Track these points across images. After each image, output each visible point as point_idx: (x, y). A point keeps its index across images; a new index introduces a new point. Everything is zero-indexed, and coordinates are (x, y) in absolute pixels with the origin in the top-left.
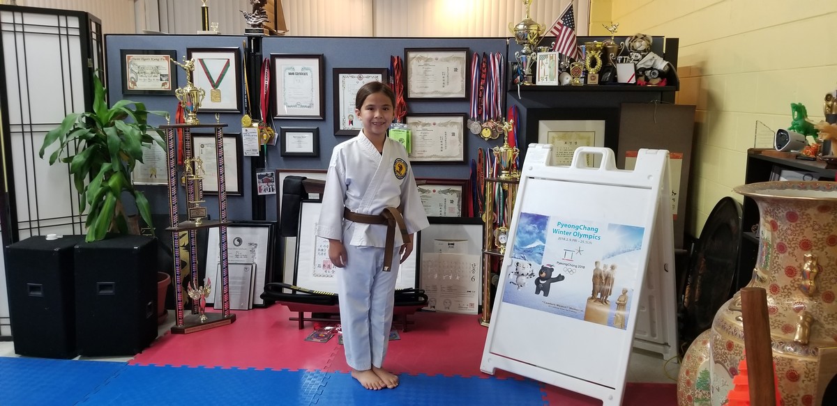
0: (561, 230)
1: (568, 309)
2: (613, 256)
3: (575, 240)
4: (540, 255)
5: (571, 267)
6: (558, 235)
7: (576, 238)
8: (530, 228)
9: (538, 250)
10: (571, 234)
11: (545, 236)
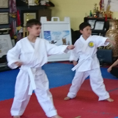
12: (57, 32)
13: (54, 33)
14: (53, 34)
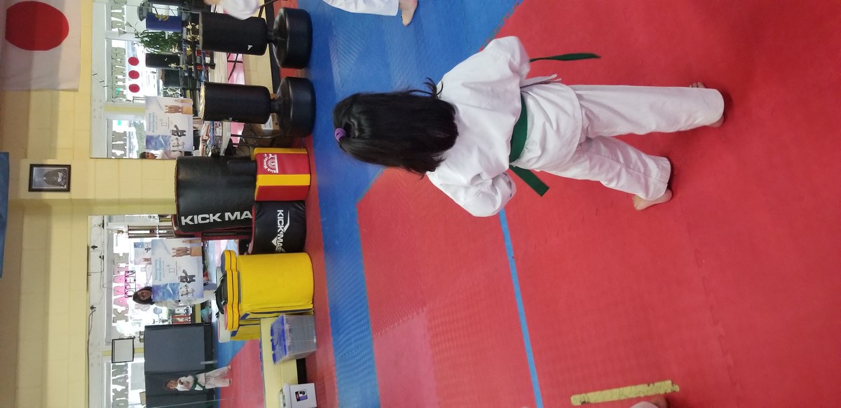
12: (157, 270)
13: (158, 275)
14: (160, 280)
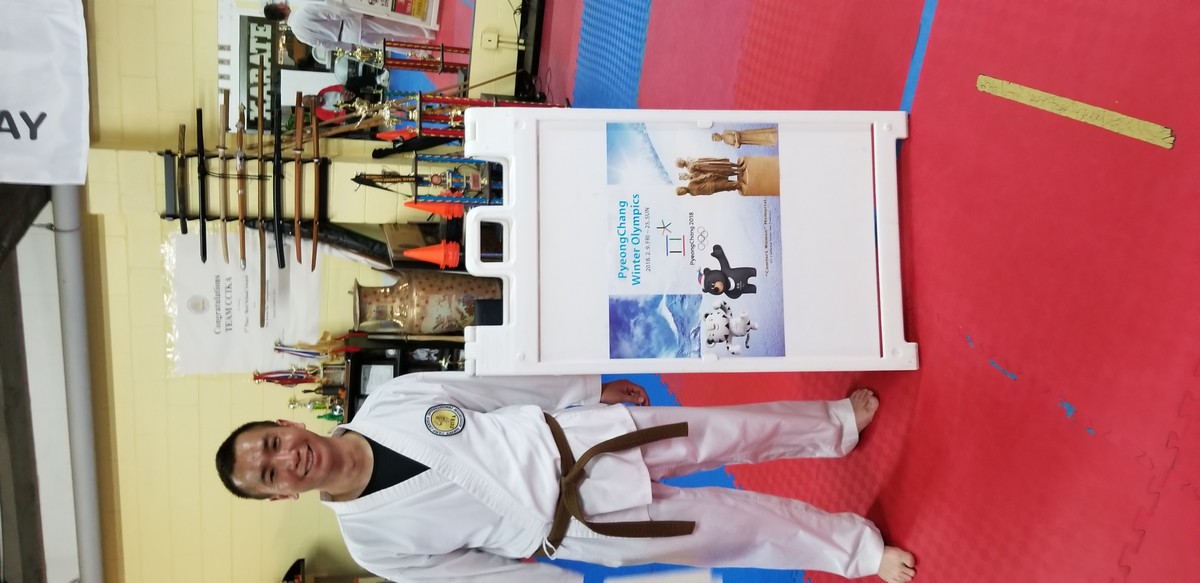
0: (632, 269)
1: (768, 228)
2: (661, 167)
3: (647, 238)
4: (686, 301)
5: (695, 238)
6: (643, 274)
7: (642, 237)
8: (638, 332)
9: (677, 307)
10: (637, 247)
11: (649, 299)
